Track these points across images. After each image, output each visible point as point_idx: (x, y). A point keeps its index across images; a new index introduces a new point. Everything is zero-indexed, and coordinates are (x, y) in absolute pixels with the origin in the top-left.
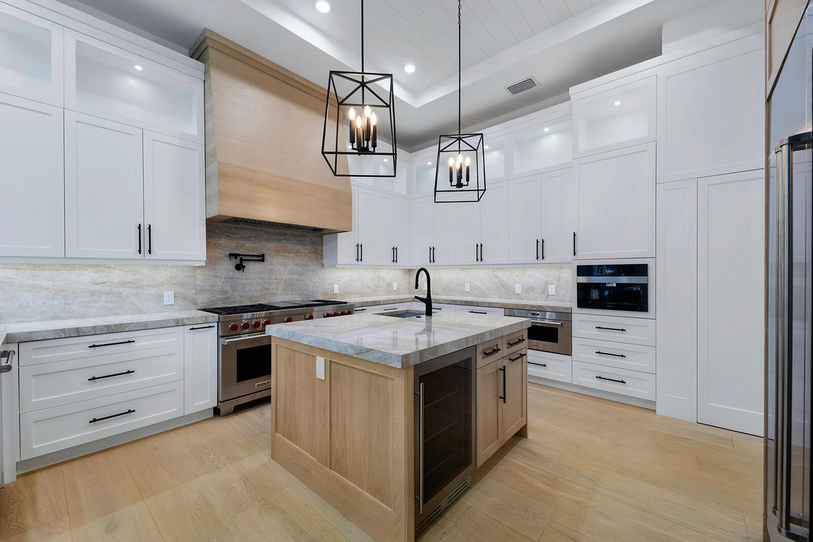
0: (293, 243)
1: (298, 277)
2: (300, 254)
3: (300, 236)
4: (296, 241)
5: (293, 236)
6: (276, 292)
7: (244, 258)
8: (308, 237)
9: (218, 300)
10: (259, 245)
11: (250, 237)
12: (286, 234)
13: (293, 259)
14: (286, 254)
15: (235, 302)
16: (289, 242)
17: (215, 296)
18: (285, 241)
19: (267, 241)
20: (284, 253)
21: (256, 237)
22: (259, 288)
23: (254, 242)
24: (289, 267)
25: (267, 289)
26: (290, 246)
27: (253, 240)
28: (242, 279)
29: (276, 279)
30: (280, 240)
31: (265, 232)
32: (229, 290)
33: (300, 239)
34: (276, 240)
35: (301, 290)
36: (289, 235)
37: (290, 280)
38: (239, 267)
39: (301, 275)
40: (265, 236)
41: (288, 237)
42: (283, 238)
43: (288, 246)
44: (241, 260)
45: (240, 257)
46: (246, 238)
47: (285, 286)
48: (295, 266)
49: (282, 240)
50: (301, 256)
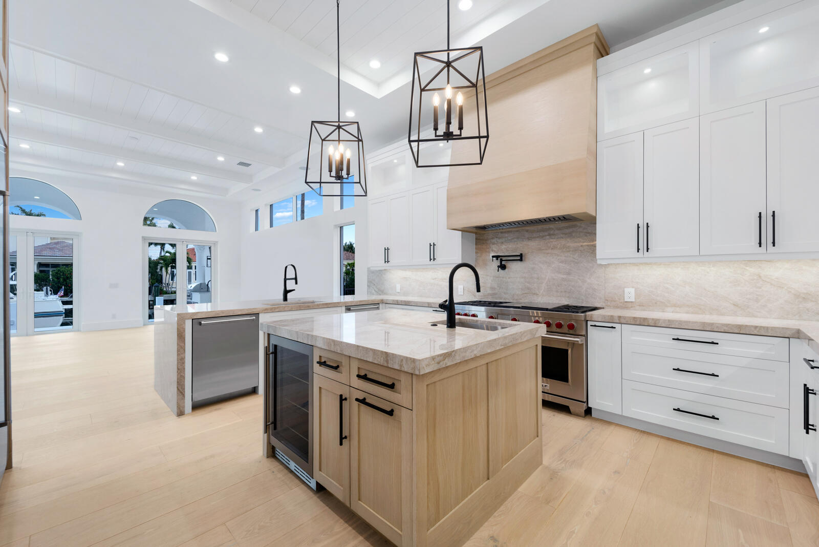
0: (557, 238)
1: (564, 276)
2: (568, 250)
3: (567, 228)
4: (563, 234)
5: (559, 229)
6: (537, 292)
7: (504, 259)
8: (580, 227)
9: (489, 294)
10: (521, 245)
11: (513, 239)
12: (550, 229)
13: (558, 255)
14: (550, 251)
15: (501, 298)
16: (553, 237)
17: (486, 291)
18: (548, 237)
19: (529, 239)
20: (546, 250)
21: (518, 238)
22: (520, 287)
23: (516, 243)
24: (553, 266)
25: (528, 288)
26: (554, 242)
27: (515, 241)
28: (506, 278)
29: (538, 279)
30: (543, 237)
31: (527, 231)
32: (496, 287)
33: (567, 231)
34: (538, 237)
35: (569, 292)
36: (553, 229)
37: (554, 279)
38: (503, 267)
39: (569, 274)
40: (527, 235)
41: (552, 232)
42: (546, 234)
43: (552, 242)
44: (501, 261)
45: (501, 258)
46: (509, 240)
47: (547, 286)
48: (560, 264)
49: (546, 236)
50: (569, 251)
